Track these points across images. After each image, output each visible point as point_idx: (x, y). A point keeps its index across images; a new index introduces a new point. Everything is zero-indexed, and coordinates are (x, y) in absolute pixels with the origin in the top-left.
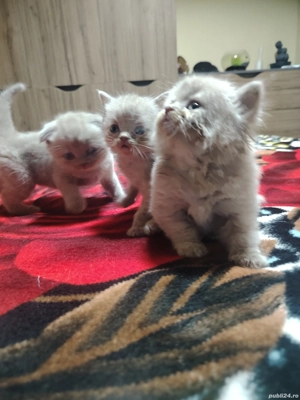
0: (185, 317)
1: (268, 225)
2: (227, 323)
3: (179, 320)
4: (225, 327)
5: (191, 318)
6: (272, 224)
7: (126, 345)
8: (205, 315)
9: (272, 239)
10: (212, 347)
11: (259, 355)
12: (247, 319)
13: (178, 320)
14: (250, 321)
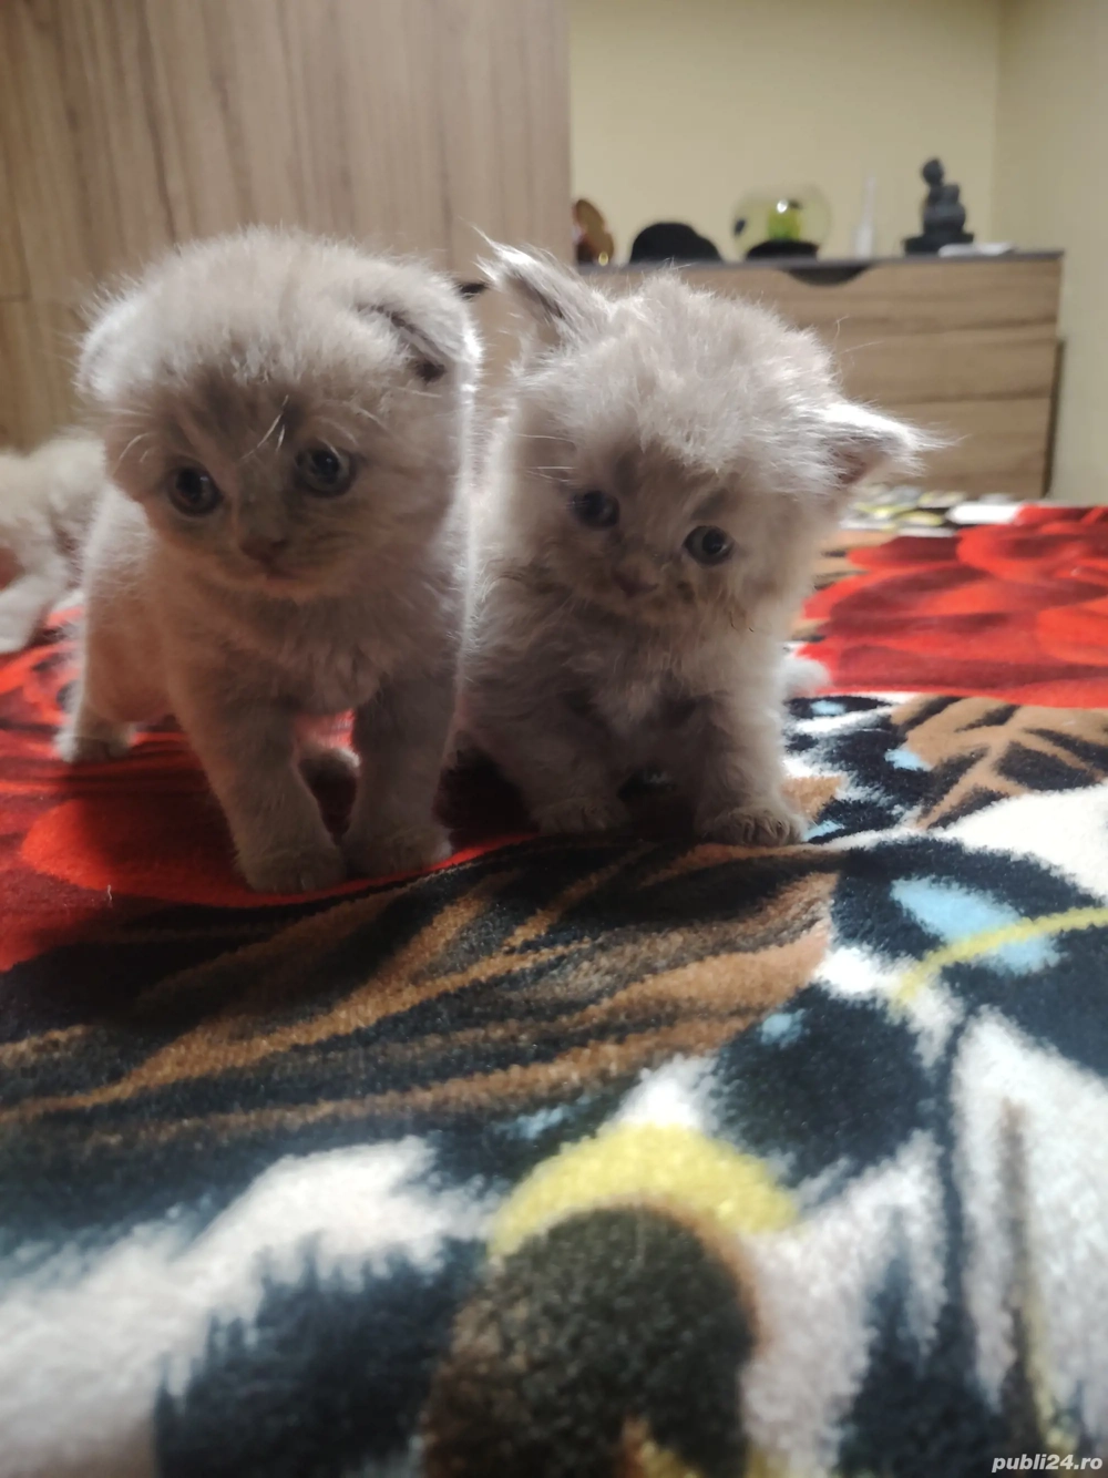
0: (547, 955)
1: (827, 740)
2: (661, 963)
3: (528, 965)
4: (654, 971)
5: (561, 958)
6: (842, 738)
7: (373, 1022)
8: (603, 948)
9: (828, 774)
10: (612, 1012)
11: (738, 1024)
12: (715, 954)
13: (527, 963)
14: (724, 956)
